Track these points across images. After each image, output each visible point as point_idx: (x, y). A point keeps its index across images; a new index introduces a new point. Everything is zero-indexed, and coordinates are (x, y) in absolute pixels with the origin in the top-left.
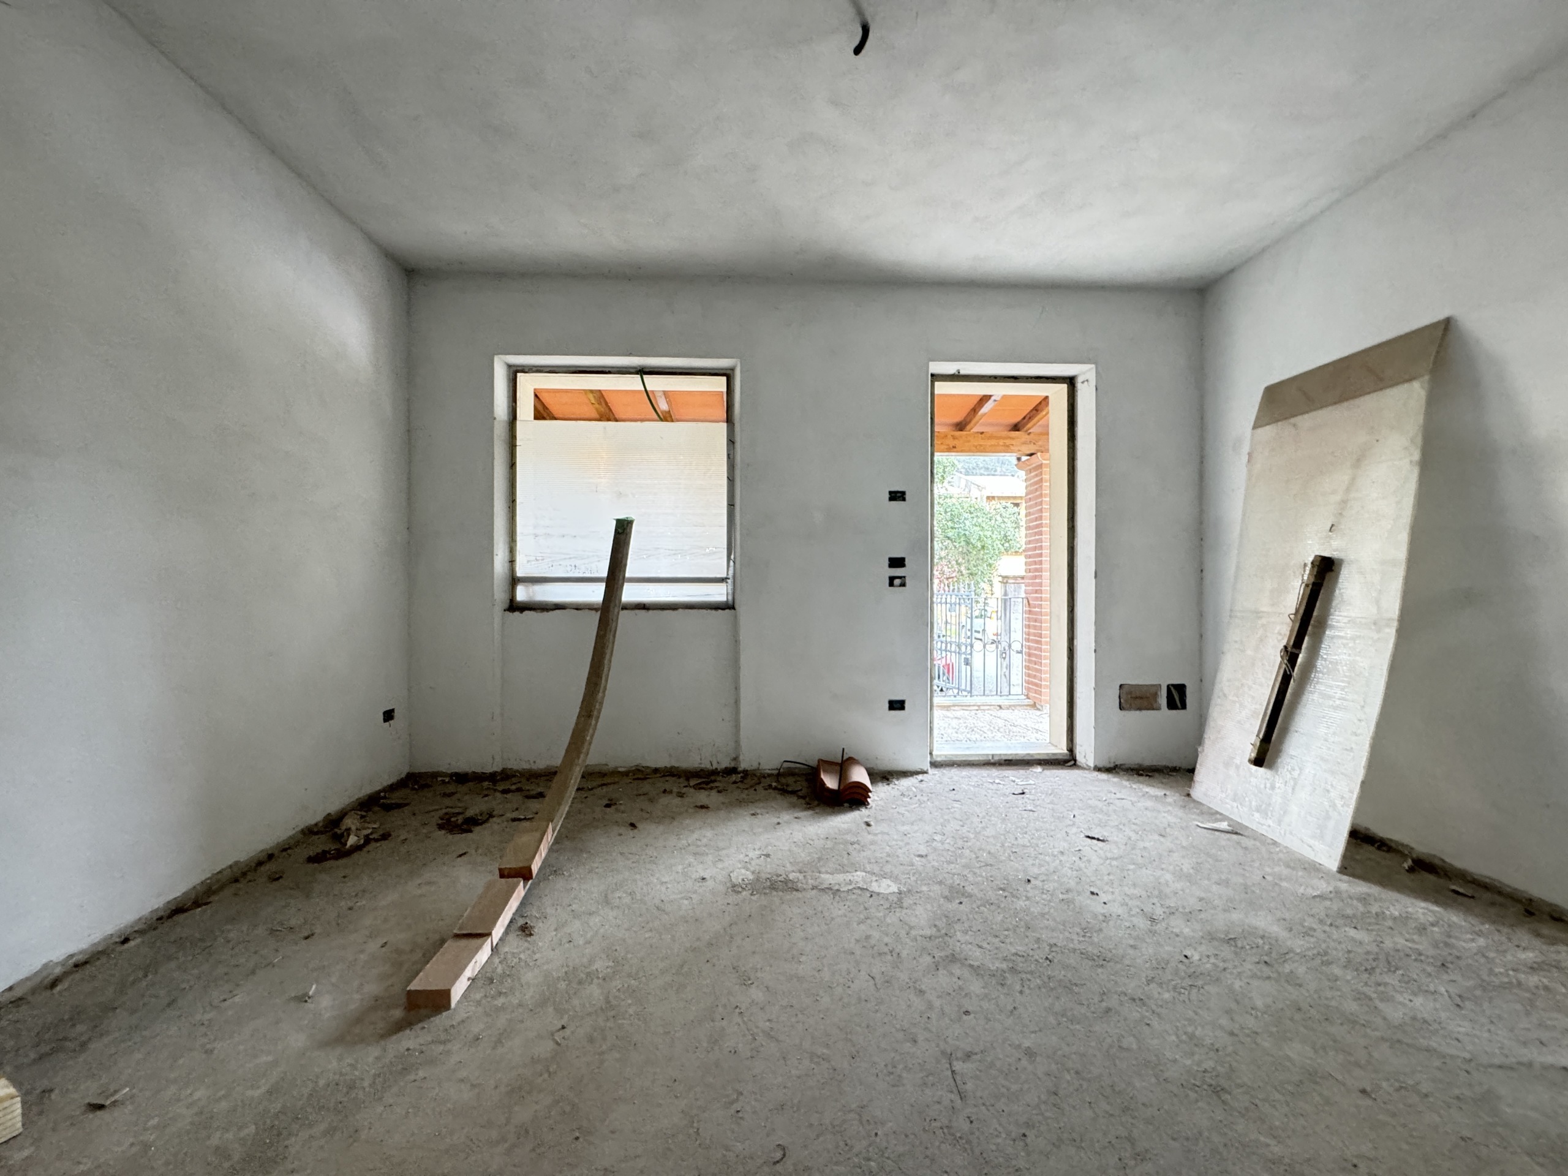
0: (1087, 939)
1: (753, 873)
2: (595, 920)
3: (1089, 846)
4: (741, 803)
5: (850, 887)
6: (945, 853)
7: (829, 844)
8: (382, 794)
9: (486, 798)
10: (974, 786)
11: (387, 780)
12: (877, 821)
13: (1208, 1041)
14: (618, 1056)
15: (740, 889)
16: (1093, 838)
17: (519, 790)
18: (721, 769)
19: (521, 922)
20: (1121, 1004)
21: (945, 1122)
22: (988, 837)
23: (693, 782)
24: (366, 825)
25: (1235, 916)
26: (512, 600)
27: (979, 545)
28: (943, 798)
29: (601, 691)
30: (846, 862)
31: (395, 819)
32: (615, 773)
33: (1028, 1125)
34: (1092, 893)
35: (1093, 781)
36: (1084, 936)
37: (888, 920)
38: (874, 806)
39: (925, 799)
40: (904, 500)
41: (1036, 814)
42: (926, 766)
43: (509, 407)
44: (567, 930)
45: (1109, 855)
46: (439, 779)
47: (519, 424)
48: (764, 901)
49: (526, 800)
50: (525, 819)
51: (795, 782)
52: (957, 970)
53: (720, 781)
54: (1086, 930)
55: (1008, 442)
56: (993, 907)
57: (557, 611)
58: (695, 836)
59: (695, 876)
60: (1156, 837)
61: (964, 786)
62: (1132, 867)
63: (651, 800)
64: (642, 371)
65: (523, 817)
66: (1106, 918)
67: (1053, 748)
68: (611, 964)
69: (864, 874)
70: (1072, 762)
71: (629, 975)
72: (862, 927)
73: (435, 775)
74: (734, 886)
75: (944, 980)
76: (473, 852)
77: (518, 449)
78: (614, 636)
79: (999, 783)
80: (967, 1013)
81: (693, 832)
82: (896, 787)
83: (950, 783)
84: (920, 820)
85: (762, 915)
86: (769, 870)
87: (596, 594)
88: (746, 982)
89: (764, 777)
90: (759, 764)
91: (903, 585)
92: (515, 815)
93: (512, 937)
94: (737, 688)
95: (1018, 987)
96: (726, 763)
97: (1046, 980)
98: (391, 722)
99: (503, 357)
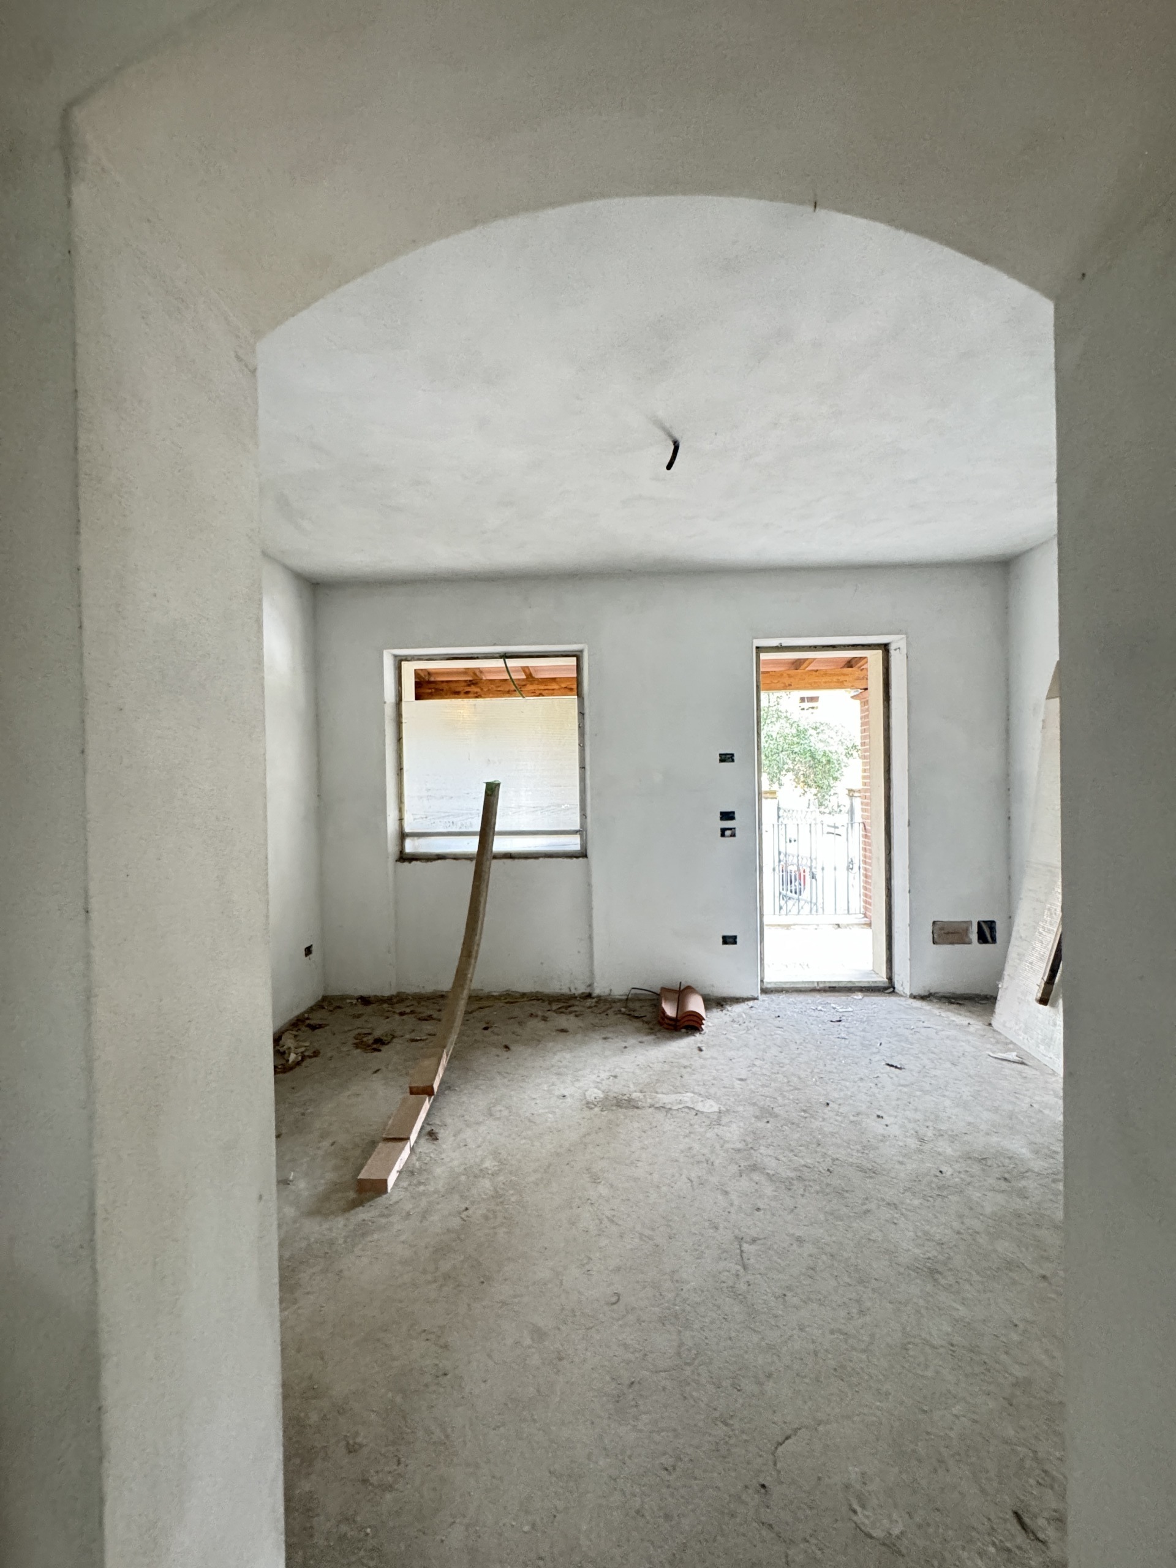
0: (865, 1155)
1: (603, 1091)
2: (482, 1129)
3: (887, 1073)
4: (594, 1027)
5: (681, 1106)
6: (761, 1078)
7: (666, 1067)
8: (306, 1015)
9: (388, 1020)
10: (798, 1013)
11: (310, 1003)
12: (708, 1047)
13: (938, 1237)
14: (505, 1230)
15: (593, 1106)
16: (892, 1066)
17: (412, 1012)
18: (579, 995)
19: (428, 1128)
20: (879, 1207)
21: (730, 1283)
22: (801, 1063)
23: (555, 1007)
24: (301, 1044)
25: (995, 1139)
26: (402, 852)
27: (824, 760)
28: (768, 1025)
29: (478, 934)
30: (678, 1084)
31: (319, 1039)
32: (490, 997)
33: (789, 1288)
34: (878, 1116)
35: (907, 1008)
36: (863, 1153)
37: (708, 1135)
38: (707, 1031)
39: (752, 1025)
40: (733, 761)
41: (847, 1042)
42: (757, 992)
43: (396, 691)
44: (462, 1136)
45: (902, 1082)
46: (348, 1001)
47: (404, 705)
48: (611, 1116)
49: (420, 1022)
50: (421, 1040)
51: (641, 1007)
52: (756, 1176)
53: (577, 1006)
54: (866, 1148)
55: (842, 678)
56: (794, 1127)
57: (439, 861)
58: (557, 1058)
59: (557, 1093)
60: (948, 1065)
61: (789, 1013)
62: (918, 1093)
63: (520, 1023)
64: (505, 656)
65: (418, 1038)
66: (884, 1138)
67: (874, 975)
68: (497, 1164)
69: (692, 1095)
70: (892, 989)
71: (511, 1173)
72: (687, 1140)
73: (343, 998)
74: (588, 1103)
75: (744, 1184)
76: (384, 1068)
77: (404, 726)
78: (487, 886)
79: (821, 1010)
80: (758, 1209)
81: (555, 1054)
82: (729, 1013)
83: (777, 1009)
84: (746, 1046)
85: (610, 1128)
86: (616, 1090)
87: (471, 845)
88: (595, 1180)
89: (615, 1002)
90: (611, 990)
91: (733, 835)
92: (413, 1036)
93: (422, 1141)
94: (591, 926)
95: (801, 1191)
96: (582, 989)
97: (824, 1187)
98: (311, 956)
99: (389, 650)
